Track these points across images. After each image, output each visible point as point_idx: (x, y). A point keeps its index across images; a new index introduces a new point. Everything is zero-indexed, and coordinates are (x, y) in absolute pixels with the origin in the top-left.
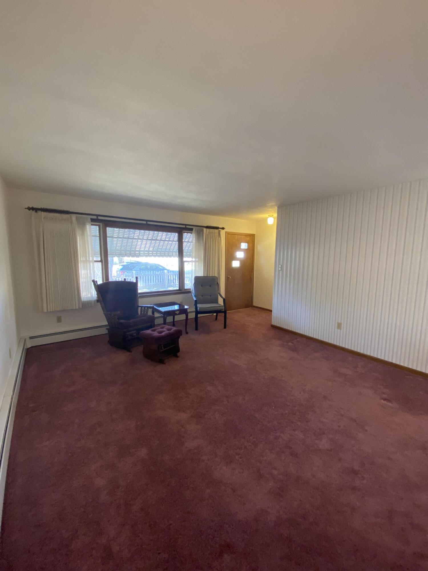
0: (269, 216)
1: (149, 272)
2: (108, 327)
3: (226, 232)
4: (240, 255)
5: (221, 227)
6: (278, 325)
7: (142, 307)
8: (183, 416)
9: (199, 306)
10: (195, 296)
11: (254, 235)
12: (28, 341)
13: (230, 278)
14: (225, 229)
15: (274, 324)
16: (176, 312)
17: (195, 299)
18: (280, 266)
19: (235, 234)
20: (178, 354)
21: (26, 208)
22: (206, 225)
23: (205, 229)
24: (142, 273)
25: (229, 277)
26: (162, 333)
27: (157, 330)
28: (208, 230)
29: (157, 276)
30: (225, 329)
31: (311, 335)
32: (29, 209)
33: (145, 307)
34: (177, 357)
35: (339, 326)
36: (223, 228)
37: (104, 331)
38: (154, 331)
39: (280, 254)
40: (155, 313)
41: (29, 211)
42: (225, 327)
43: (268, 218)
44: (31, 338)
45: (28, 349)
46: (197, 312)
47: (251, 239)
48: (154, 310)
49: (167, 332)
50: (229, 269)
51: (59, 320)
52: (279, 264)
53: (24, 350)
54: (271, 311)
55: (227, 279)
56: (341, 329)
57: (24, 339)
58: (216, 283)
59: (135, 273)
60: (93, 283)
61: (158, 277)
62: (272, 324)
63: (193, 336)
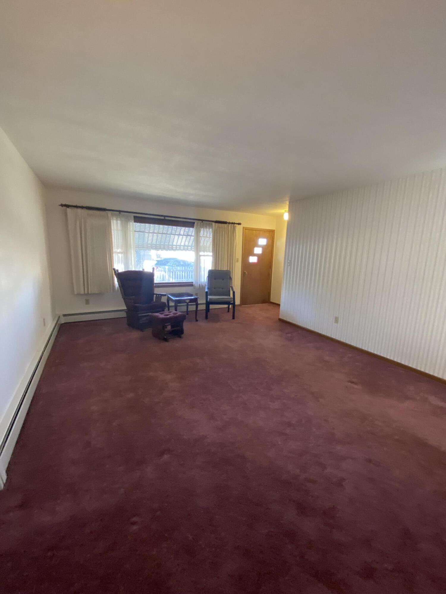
0: (285, 211)
1: (181, 267)
2: (127, 311)
3: (243, 227)
4: (258, 251)
5: (238, 222)
6: (285, 319)
7: (156, 294)
8: (169, 377)
9: (209, 297)
10: (208, 288)
11: (274, 230)
12: (62, 317)
13: (247, 273)
14: (241, 225)
15: (281, 318)
16: (186, 301)
17: (206, 290)
18: (289, 261)
19: (252, 230)
20: (182, 335)
21: (59, 205)
22: (215, 220)
23: (214, 224)
24: (175, 268)
25: (245, 273)
26: (167, 316)
27: (164, 314)
28: (217, 224)
29: (188, 272)
30: (233, 320)
31: (312, 329)
32: (62, 205)
33: (159, 294)
34: (181, 337)
35: (336, 320)
36: (239, 224)
37: (124, 315)
38: (162, 314)
39: (289, 249)
40: (170, 302)
41: (63, 208)
42: (234, 318)
43: (284, 213)
44: (65, 315)
45: (62, 325)
46: (208, 304)
47: (271, 234)
48: (169, 299)
49: (173, 315)
50: (245, 264)
51: (87, 302)
52: (288, 260)
53: (57, 325)
54: (279, 305)
55: (243, 274)
56: (338, 323)
57: (58, 316)
58: (229, 277)
59: (168, 268)
60: (113, 271)
61: (190, 273)
62: (280, 317)
63: (202, 324)
